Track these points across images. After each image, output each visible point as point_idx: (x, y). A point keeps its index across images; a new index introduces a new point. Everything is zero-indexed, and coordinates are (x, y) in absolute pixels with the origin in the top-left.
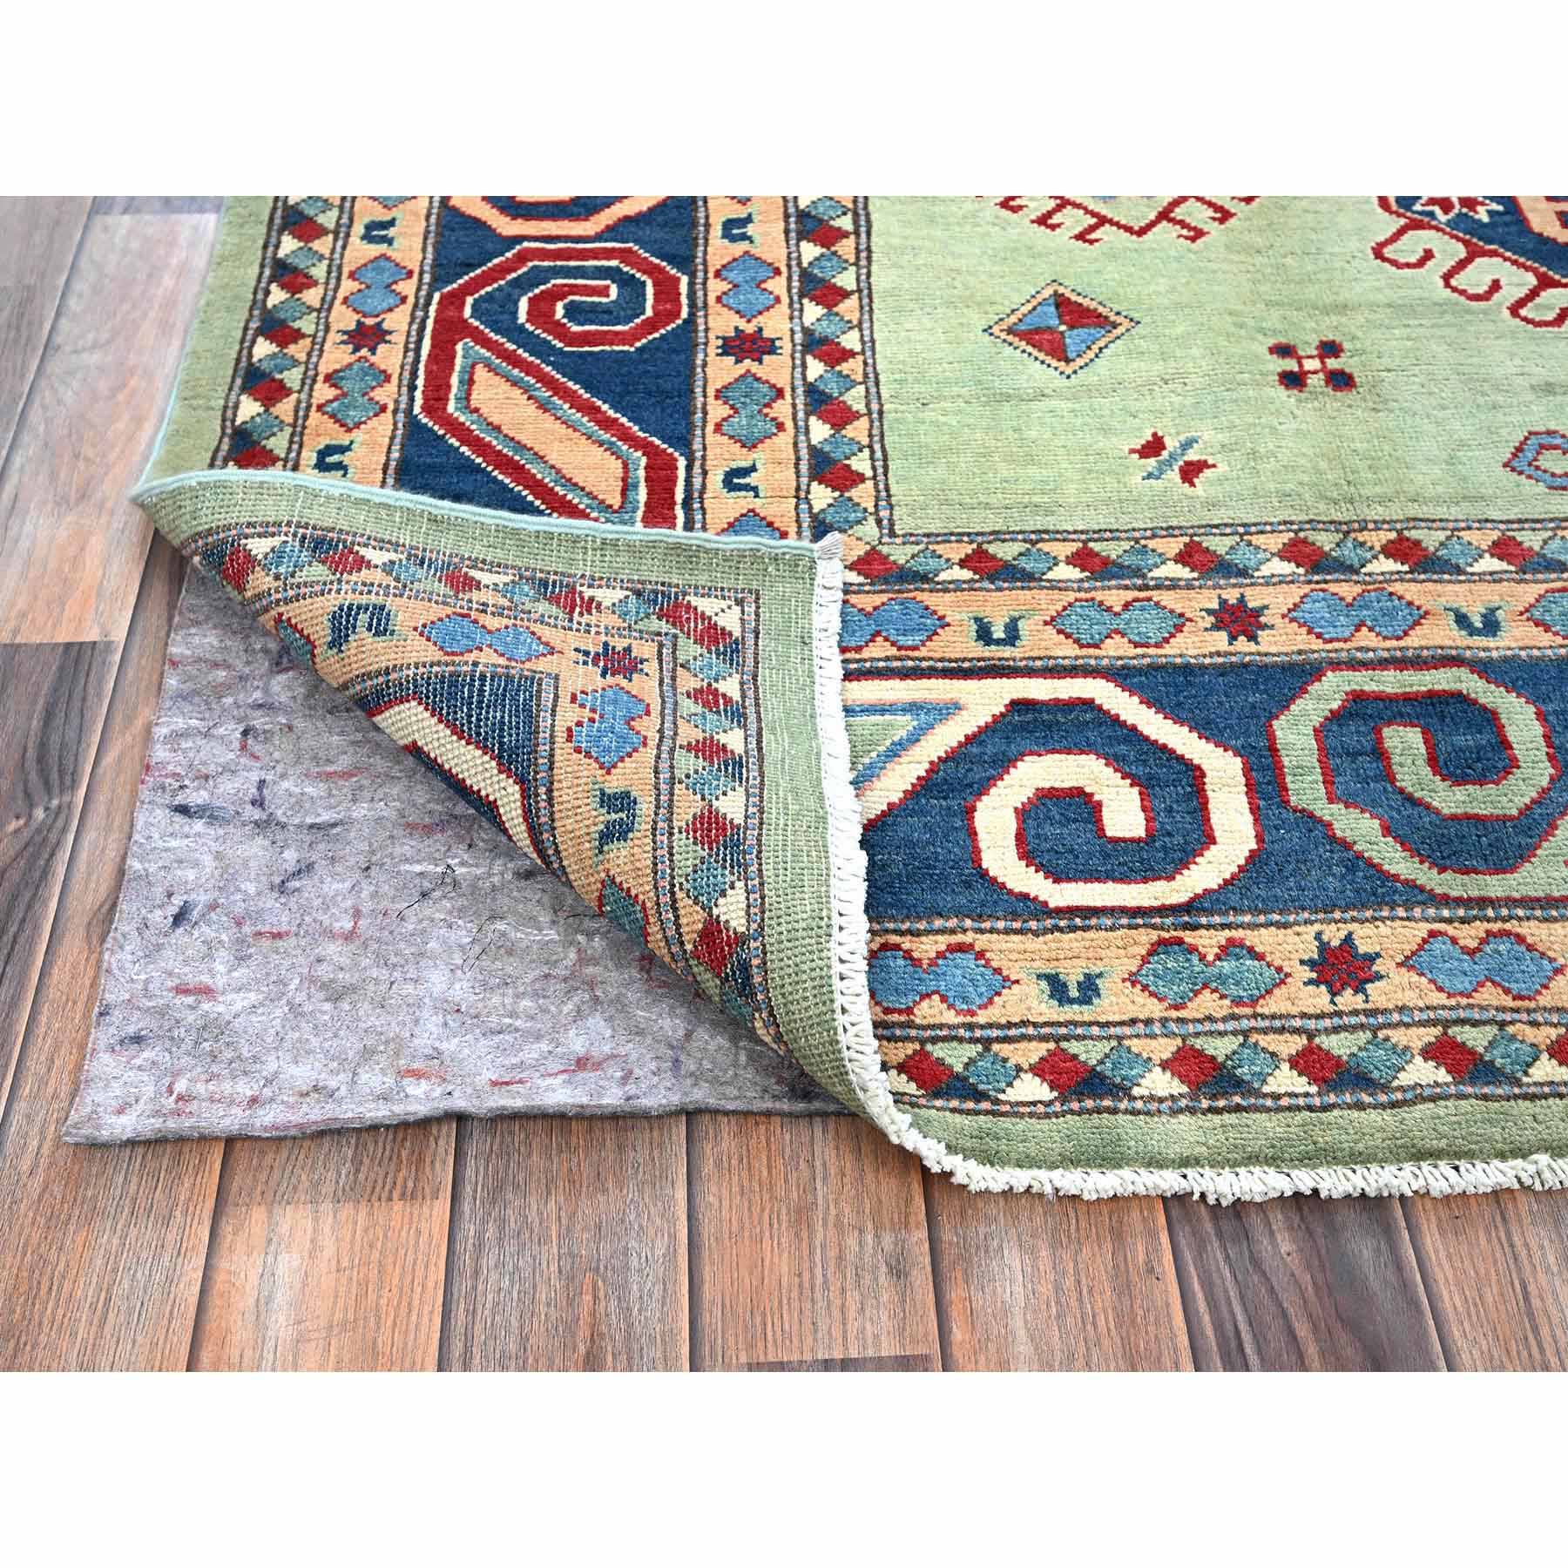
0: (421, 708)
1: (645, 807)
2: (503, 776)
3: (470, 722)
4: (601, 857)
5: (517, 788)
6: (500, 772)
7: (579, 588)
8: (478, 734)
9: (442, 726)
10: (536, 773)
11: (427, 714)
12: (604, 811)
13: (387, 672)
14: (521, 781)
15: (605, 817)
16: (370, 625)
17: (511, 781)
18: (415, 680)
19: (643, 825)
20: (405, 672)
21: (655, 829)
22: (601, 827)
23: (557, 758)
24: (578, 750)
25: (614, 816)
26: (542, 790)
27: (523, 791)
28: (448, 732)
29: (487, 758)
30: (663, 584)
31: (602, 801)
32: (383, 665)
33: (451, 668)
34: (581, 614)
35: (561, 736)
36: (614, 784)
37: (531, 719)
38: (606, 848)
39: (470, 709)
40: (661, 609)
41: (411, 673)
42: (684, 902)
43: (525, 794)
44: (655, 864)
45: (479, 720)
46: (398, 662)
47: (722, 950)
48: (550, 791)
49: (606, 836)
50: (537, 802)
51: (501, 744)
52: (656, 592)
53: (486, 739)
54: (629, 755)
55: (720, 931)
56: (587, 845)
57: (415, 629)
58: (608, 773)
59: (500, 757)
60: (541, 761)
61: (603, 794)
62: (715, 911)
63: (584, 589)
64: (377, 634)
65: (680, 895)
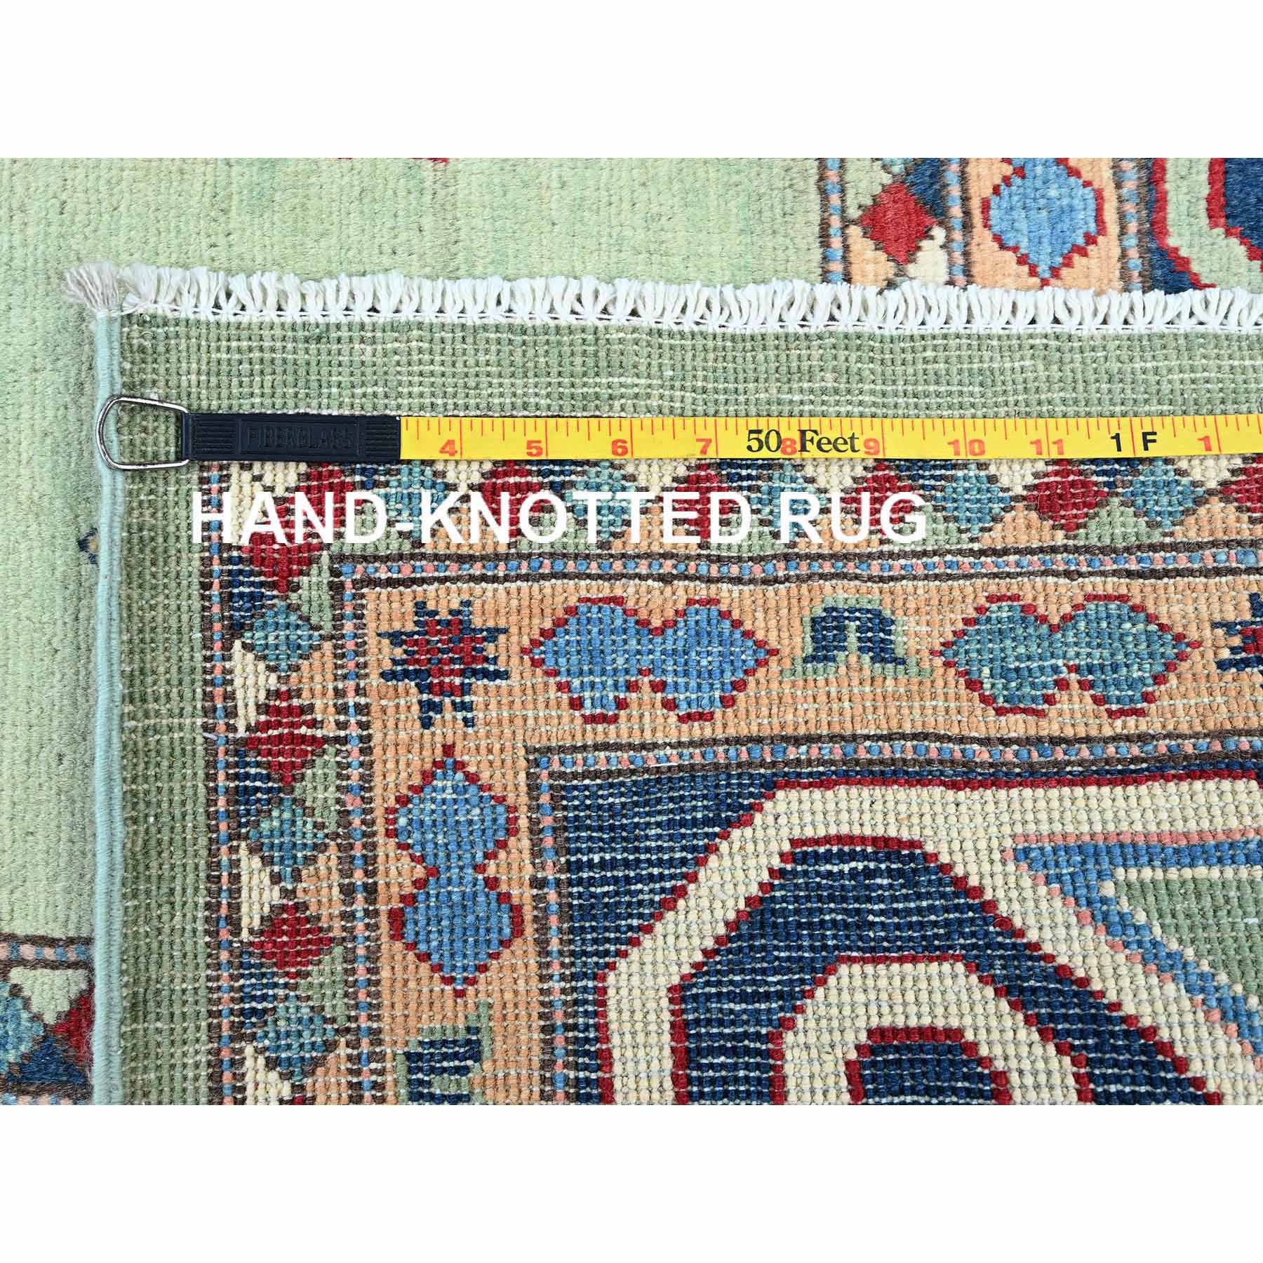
0: (622, 964)
1: (841, 594)
2: (758, 818)
3: (662, 877)
4: (912, 661)
5: (780, 794)
6: (750, 822)
7: (242, 733)
8: (684, 862)
9: (659, 927)
10: (763, 764)
11: (634, 953)
12: (841, 656)
13: (549, 1029)
14: (770, 786)
15: (851, 654)
16: (458, 1070)
17: (768, 805)
18: (574, 977)
19: (872, 596)
20: (557, 997)
21: (882, 579)
22: (866, 658)
23: (744, 732)
24: (728, 702)
25: (852, 637)
26: (792, 753)
27: (788, 785)
28: (670, 915)
29: (724, 847)
30: (206, 586)
31: (826, 658)
32: (536, 1036)
33: (554, 921)
34: (313, 724)
35: (698, 730)
36: (800, 642)
37: (663, 778)
38: (900, 652)
39: (639, 879)
40: (273, 586)
41: (557, 985)
42: (996, 539)
43: (791, 782)
44: (937, 577)
45: (660, 863)
46: (536, 1009)
47: (1073, 484)
48: (797, 741)
49: (882, 651)
50: (810, 763)
51: (707, 822)
52: (227, 599)
53: (694, 849)
54: (736, 624)
55: (1048, 486)
56: (890, 682)
57: (460, 994)
58: (774, 652)
59: (729, 823)
60: (744, 757)
61: (814, 658)
62: (1019, 490)
63: (241, 725)
64: (477, 1057)
65: (986, 541)
